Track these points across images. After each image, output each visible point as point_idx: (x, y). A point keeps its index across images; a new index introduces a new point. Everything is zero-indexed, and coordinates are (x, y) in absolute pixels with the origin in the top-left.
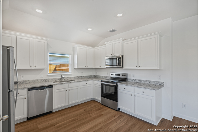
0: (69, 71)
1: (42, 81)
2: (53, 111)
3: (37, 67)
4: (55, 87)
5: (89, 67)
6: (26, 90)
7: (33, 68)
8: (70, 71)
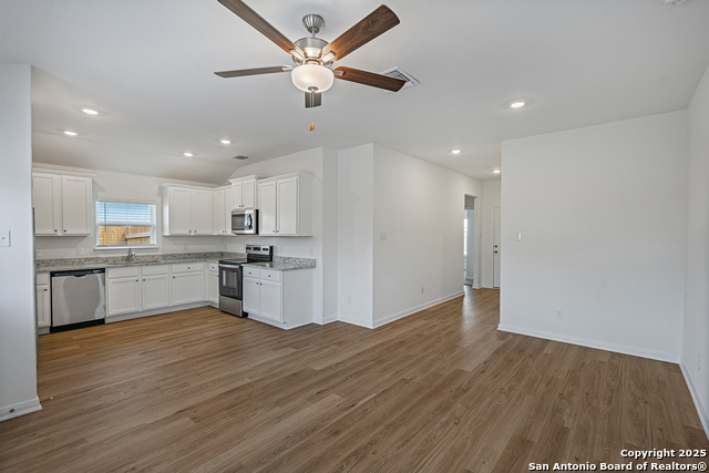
0: (151, 242)
1: (80, 261)
2: (106, 322)
3: (69, 232)
4: (110, 273)
5: (199, 233)
6: (47, 276)
7: (59, 234)
8: (153, 241)
